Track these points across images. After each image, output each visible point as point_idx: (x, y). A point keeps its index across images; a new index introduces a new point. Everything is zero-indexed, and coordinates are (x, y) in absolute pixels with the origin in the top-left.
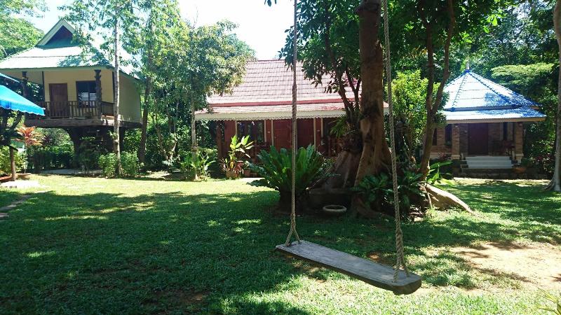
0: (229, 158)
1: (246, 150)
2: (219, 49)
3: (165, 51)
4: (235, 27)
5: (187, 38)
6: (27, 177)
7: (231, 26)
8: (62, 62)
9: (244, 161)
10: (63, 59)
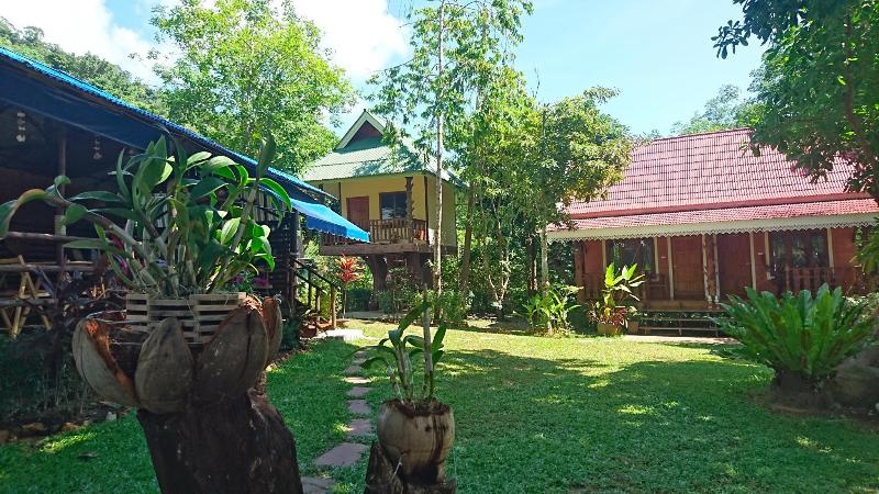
0: (602, 301)
1: (631, 288)
2: (585, 131)
3: (504, 143)
4: (612, 94)
5: (537, 121)
6: (346, 324)
7: (606, 94)
8: (358, 171)
9: (628, 307)
10: (359, 166)
